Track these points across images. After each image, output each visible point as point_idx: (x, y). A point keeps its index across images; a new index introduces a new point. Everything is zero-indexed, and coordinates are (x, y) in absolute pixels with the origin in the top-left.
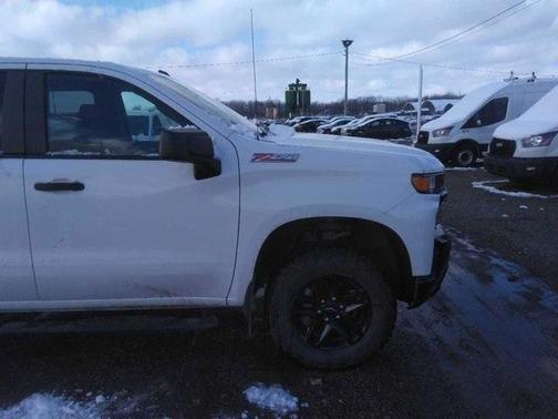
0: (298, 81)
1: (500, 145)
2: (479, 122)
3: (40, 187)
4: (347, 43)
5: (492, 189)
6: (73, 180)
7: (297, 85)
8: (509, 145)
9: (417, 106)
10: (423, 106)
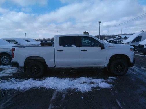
0: (86, 31)
1: (140, 46)
2: (135, 41)
3: (82, 51)
4: (100, 22)
5: (139, 55)
6: (86, 50)
7: (86, 32)
8: (143, 46)
9: (117, 37)
10: (118, 37)
